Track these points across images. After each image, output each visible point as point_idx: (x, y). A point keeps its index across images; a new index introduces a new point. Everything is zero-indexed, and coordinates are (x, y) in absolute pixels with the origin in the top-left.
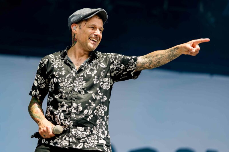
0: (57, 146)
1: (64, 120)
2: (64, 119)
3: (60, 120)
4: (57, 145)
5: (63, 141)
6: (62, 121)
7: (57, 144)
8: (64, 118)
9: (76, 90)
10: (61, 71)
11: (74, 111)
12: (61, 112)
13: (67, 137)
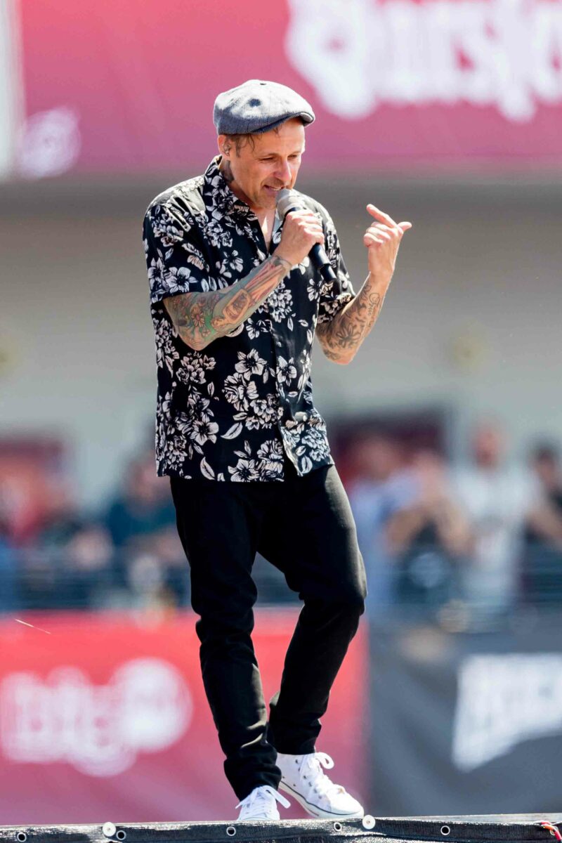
0: (253, 481)
1: (258, 401)
2: (257, 399)
3: (245, 401)
4: (251, 478)
5: (260, 461)
6: (253, 404)
7: (251, 474)
8: (257, 396)
9: (277, 319)
10: (232, 259)
11: (281, 379)
12: (248, 379)
13: (271, 450)
